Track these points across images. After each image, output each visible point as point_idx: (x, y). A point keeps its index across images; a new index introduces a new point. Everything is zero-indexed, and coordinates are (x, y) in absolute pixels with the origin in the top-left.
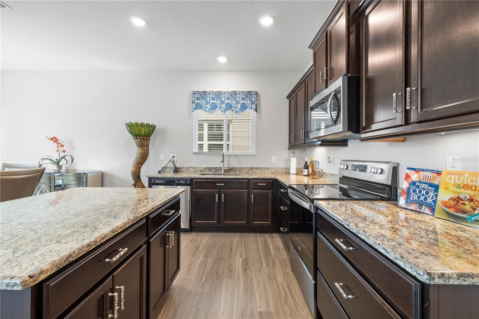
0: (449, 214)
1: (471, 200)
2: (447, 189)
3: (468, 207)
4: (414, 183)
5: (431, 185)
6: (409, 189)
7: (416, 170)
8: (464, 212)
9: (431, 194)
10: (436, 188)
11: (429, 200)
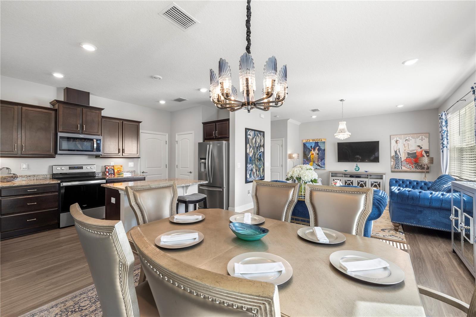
0: (117, 174)
1: (120, 170)
2: (116, 169)
3: (120, 172)
4: (109, 169)
5: (112, 169)
6: (108, 171)
7: (108, 166)
8: (119, 173)
9: (112, 171)
10: (114, 170)
11: (113, 173)
